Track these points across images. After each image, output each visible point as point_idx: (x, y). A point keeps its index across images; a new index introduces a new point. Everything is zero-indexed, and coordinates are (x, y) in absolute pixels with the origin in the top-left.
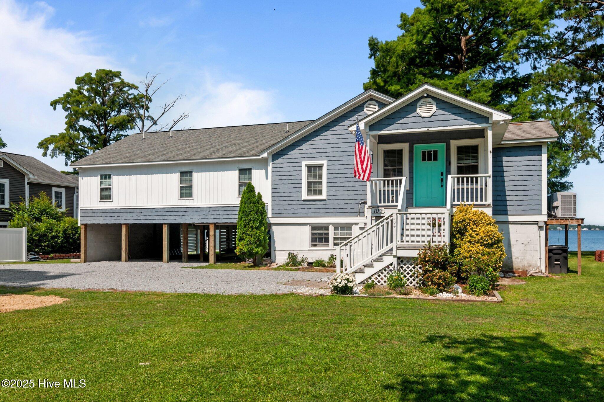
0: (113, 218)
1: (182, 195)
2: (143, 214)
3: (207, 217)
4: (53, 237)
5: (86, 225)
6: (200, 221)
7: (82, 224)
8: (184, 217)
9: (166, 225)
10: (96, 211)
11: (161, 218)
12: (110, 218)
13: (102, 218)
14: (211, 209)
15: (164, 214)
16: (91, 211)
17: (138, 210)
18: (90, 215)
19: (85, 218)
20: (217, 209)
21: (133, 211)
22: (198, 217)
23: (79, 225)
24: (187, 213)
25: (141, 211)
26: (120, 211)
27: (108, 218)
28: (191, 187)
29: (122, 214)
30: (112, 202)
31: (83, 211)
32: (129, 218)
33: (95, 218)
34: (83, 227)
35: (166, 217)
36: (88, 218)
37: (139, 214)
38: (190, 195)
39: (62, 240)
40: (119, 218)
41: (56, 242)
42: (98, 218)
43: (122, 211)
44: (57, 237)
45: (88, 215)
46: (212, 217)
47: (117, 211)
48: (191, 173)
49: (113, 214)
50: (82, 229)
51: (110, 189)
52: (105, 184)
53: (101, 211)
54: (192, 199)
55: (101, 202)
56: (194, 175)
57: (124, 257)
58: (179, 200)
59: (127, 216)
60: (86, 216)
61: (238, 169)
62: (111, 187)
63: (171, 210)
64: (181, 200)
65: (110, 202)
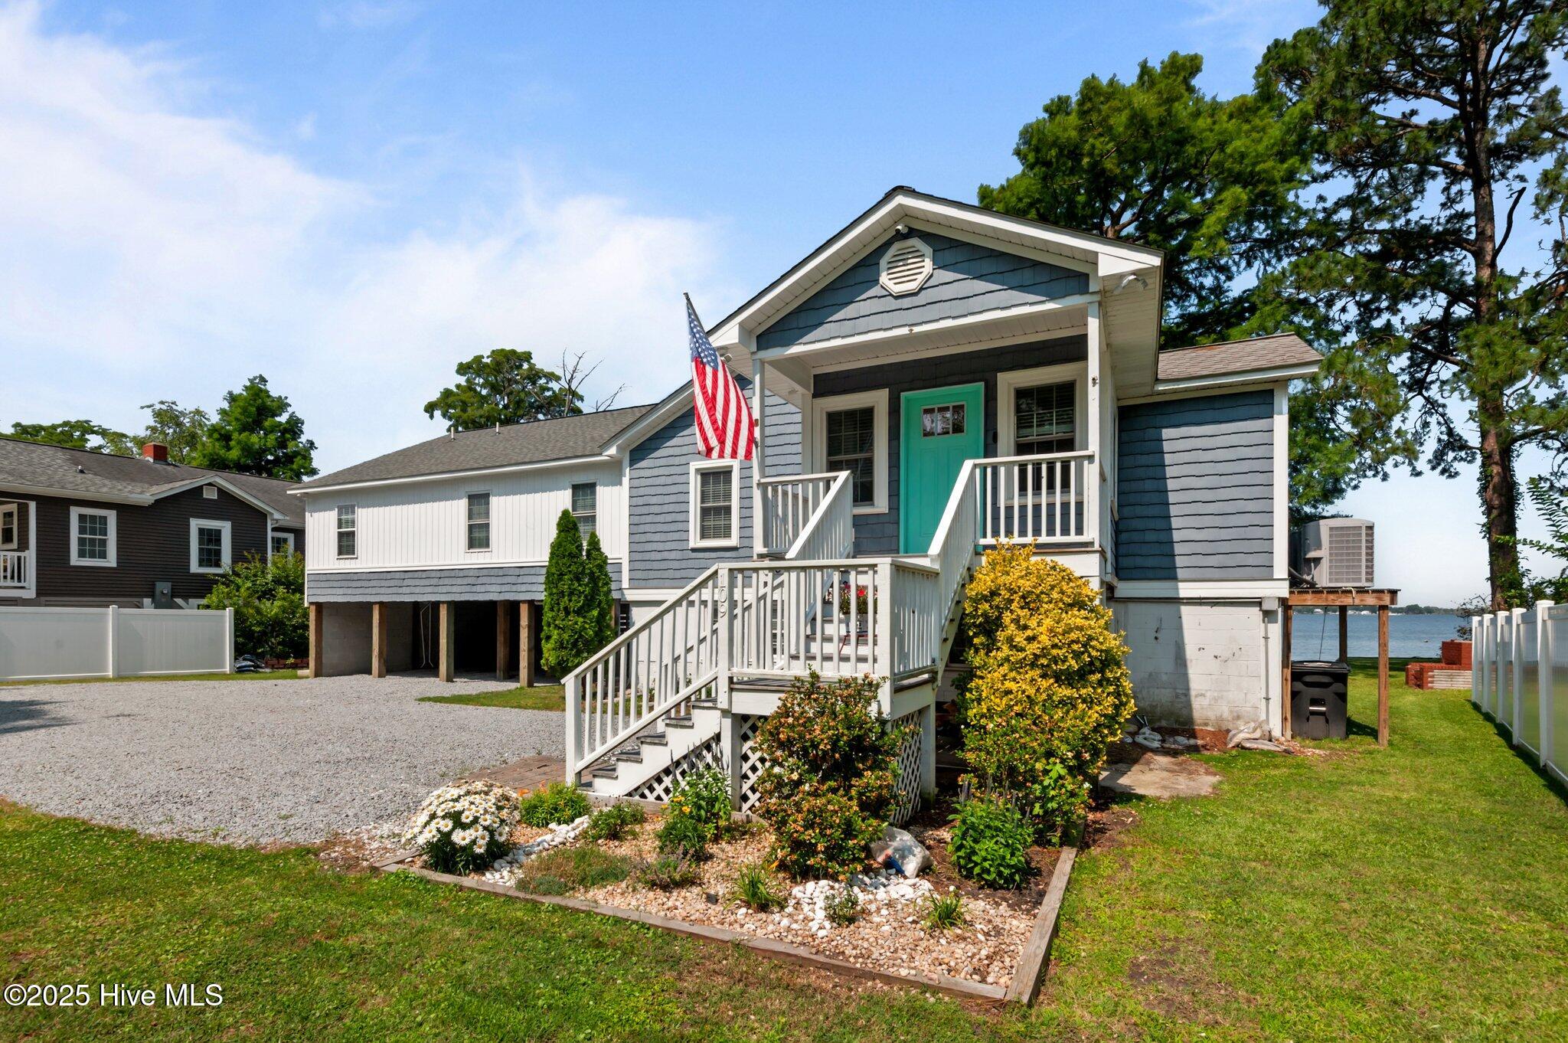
0: (359, 591)
1: (471, 544)
3: (516, 588)
5: (319, 606)
7: (311, 603)
8: (474, 589)
10: (332, 577)
11: (437, 590)
12: (354, 591)
13: (341, 591)
14: (522, 572)
15: (441, 582)
16: (324, 578)
17: (397, 575)
18: (323, 584)
19: (315, 591)
20: (533, 571)
21: (389, 576)
22: (498, 588)
23: (306, 605)
24: (480, 581)
25: (402, 575)
26: (369, 577)
27: (350, 591)
28: (487, 525)
29: (372, 584)
30: (356, 558)
31: (313, 577)
32: (382, 590)
33: (329, 591)
34: (313, 608)
36: (319, 592)
37: (399, 583)
38: (486, 543)
40: (368, 591)
42: (334, 591)
43: (372, 576)
45: (319, 584)
46: (524, 588)
47: (364, 577)
48: (486, 496)
49: (359, 584)
50: (312, 612)
51: (353, 534)
52: (346, 523)
53: (339, 577)
54: (490, 552)
55: (339, 559)
56: (492, 501)
57: (376, 668)
58: (466, 553)
59: (380, 587)
60: (317, 587)
61: (571, 486)
62: (355, 529)
63: (453, 574)
64: (469, 552)
65: (353, 558)
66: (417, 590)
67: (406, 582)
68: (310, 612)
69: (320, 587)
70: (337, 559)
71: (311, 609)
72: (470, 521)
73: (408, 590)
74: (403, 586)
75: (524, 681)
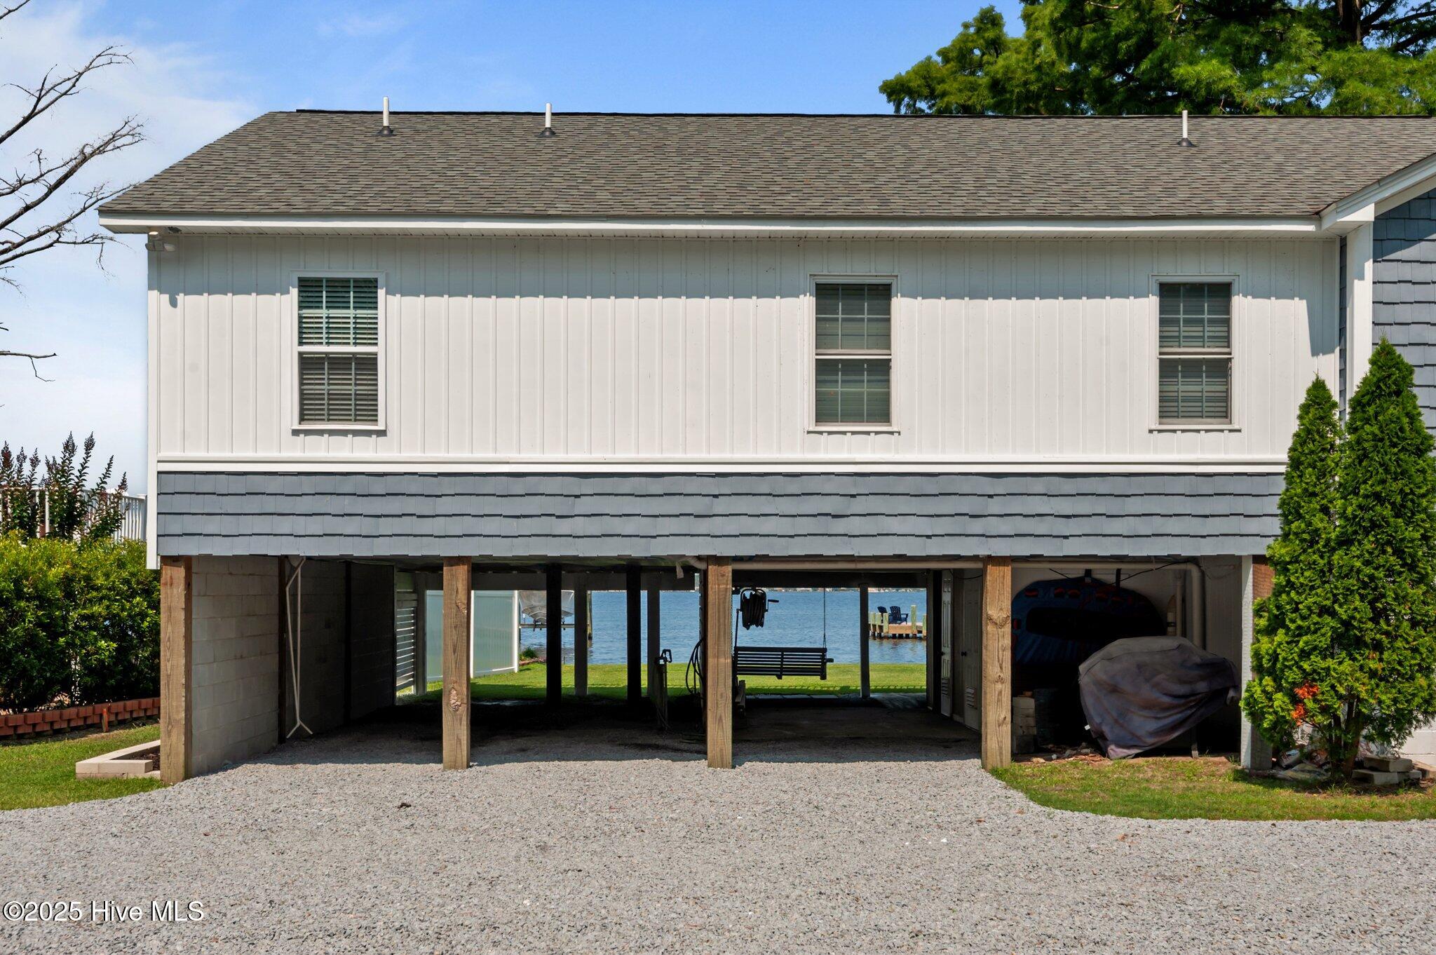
0: (386, 526)
1: (825, 411)
2: (584, 505)
3: (977, 526)
5: (189, 565)
6: (934, 548)
7: (167, 560)
8: (840, 526)
9: (729, 569)
10: (274, 485)
11: (703, 526)
12: (367, 526)
13: (315, 525)
14: (1001, 486)
15: (721, 506)
16: (238, 485)
17: (553, 486)
19: (191, 524)
20: (1038, 486)
21: (519, 486)
22: (924, 526)
23: (152, 563)
24: (859, 506)
26: (432, 486)
27: (351, 526)
28: (882, 369)
29: (445, 505)
30: (382, 433)
33: (262, 525)
34: (179, 573)
35: (732, 526)
36: (214, 525)
37: (562, 506)
38: (880, 411)
40: (429, 526)
42: (285, 525)
43: (447, 486)
48: (882, 293)
49: (394, 506)
50: (171, 584)
51: (368, 364)
52: (335, 331)
53: (307, 485)
54: (892, 433)
55: (308, 432)
56: (901, 306)
57: (459, 741)
58: (809, 432)
59: (482, 516)
60: (202, 514)
61: (1156, 288)
62: (379, 349)
63: (764, 486)
64: (821, 433)
65: (368, 433)
66: (630, 526)
68: (166, 584)
69: (221, 514)
70: (296, 433)
71: (169, 576)
72: (820, 351)
73: (594, 526)
74: (576, 515)
75: (1001, 754)
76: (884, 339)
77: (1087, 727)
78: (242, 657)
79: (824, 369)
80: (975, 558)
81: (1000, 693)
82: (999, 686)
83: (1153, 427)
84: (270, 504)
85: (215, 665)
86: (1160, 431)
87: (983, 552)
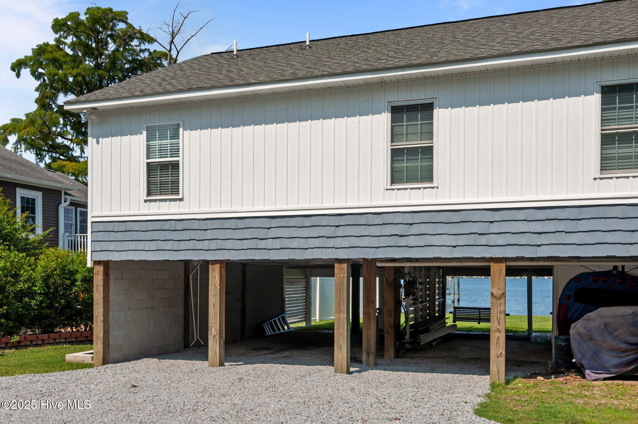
0: (183, 245)
1: (397, 177)
3: (483, 240)
4: (20, 295)
5: (106, 264)
6: (457, 253)
7: (96, 263)
8: (403, 241)
9: (345, 266)
10: (137, 227)
11: (330, 243)
12: (176, 245)
13: (153, 245)
14: (498, 216)
15: (340, 232)
16: (122, 227)
17: (257, 223)
18: (119, 236)
19: (105, 246)
20: (521, 215)
21: (241, 224)
22: (452, 241)
23: (89, 264)
24: (415, 229)
25: (267, 223)
26: (203, 225)
27: (169, 245)
28: (428, 151)
29: (209, 235)
30: (181, 200)
31: (101, 227)
32: (229, 244)
33: (132, 245)
34: (100, 269)
35: (346, 242)
36: (112, 246)
37: (262, 233)
38: (427, 176)
39: (41, 302)
40: (200, 245)
41: (27, 307)
42: (140, 246)
43: (210, 225)
44: (31, 294)
45: (112, 236)
46: (501, 240)
47: (195, 225)
48: (428, 108)
50: (98, 274)
51: (175, 166)
52: (162, 151)
53: (150, 226)
54: (433, 188)
55: (150, 201)
56: (439, 114)
57: (216, 352)
58: (387, 190)
59: (225, 240)
60: (109, 241)
61: (599, 89)
62: (180, 159)
63: (362, 220)
64: (393, 189)
65: (175, 200)
66: (295, 243)
67: (273, 233)
68: (96, 274)
69: (116, 241)
70: (146, 201)
71: (97, 270)
72: (393, 144)
73: (277, 244)
74: (268, 238)
75: (499, 374)
76: (430, 135)
77: (574, 360)
78: (152, 308)
79: (396, 154)
80: (483, 259)
81: (498, 338)
82: (497, 334)
83: (597, 176)
84: (135, 236)
85: (129, 311)
86: (601, 179)
87: (487, 255)
